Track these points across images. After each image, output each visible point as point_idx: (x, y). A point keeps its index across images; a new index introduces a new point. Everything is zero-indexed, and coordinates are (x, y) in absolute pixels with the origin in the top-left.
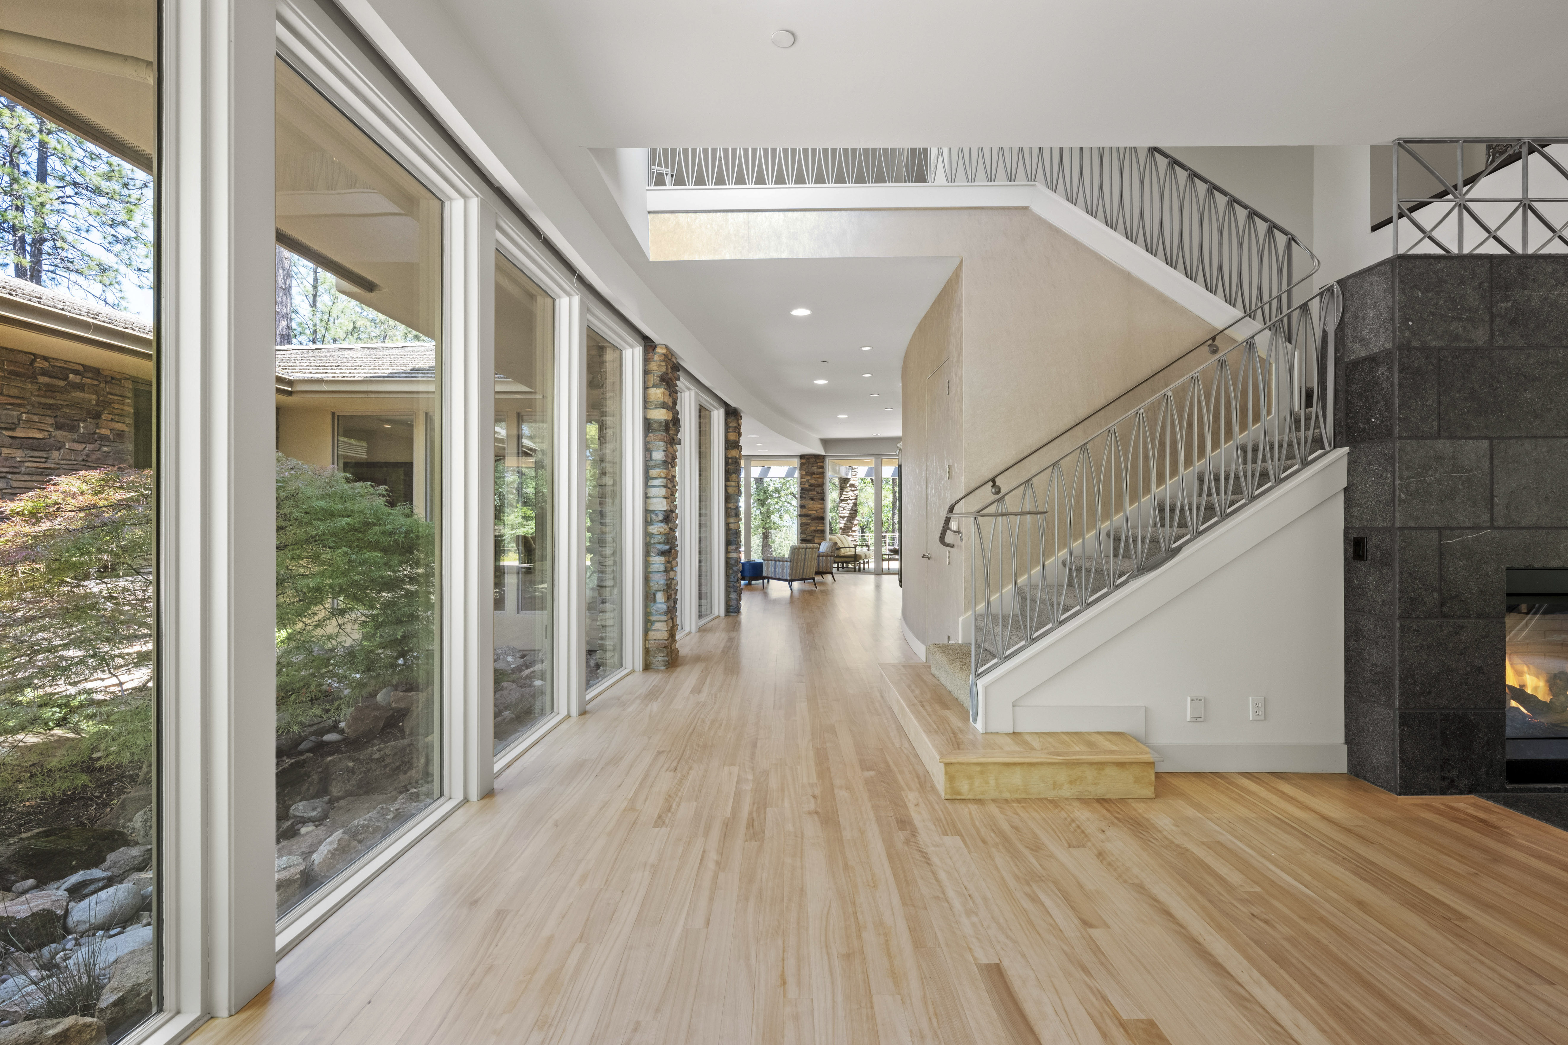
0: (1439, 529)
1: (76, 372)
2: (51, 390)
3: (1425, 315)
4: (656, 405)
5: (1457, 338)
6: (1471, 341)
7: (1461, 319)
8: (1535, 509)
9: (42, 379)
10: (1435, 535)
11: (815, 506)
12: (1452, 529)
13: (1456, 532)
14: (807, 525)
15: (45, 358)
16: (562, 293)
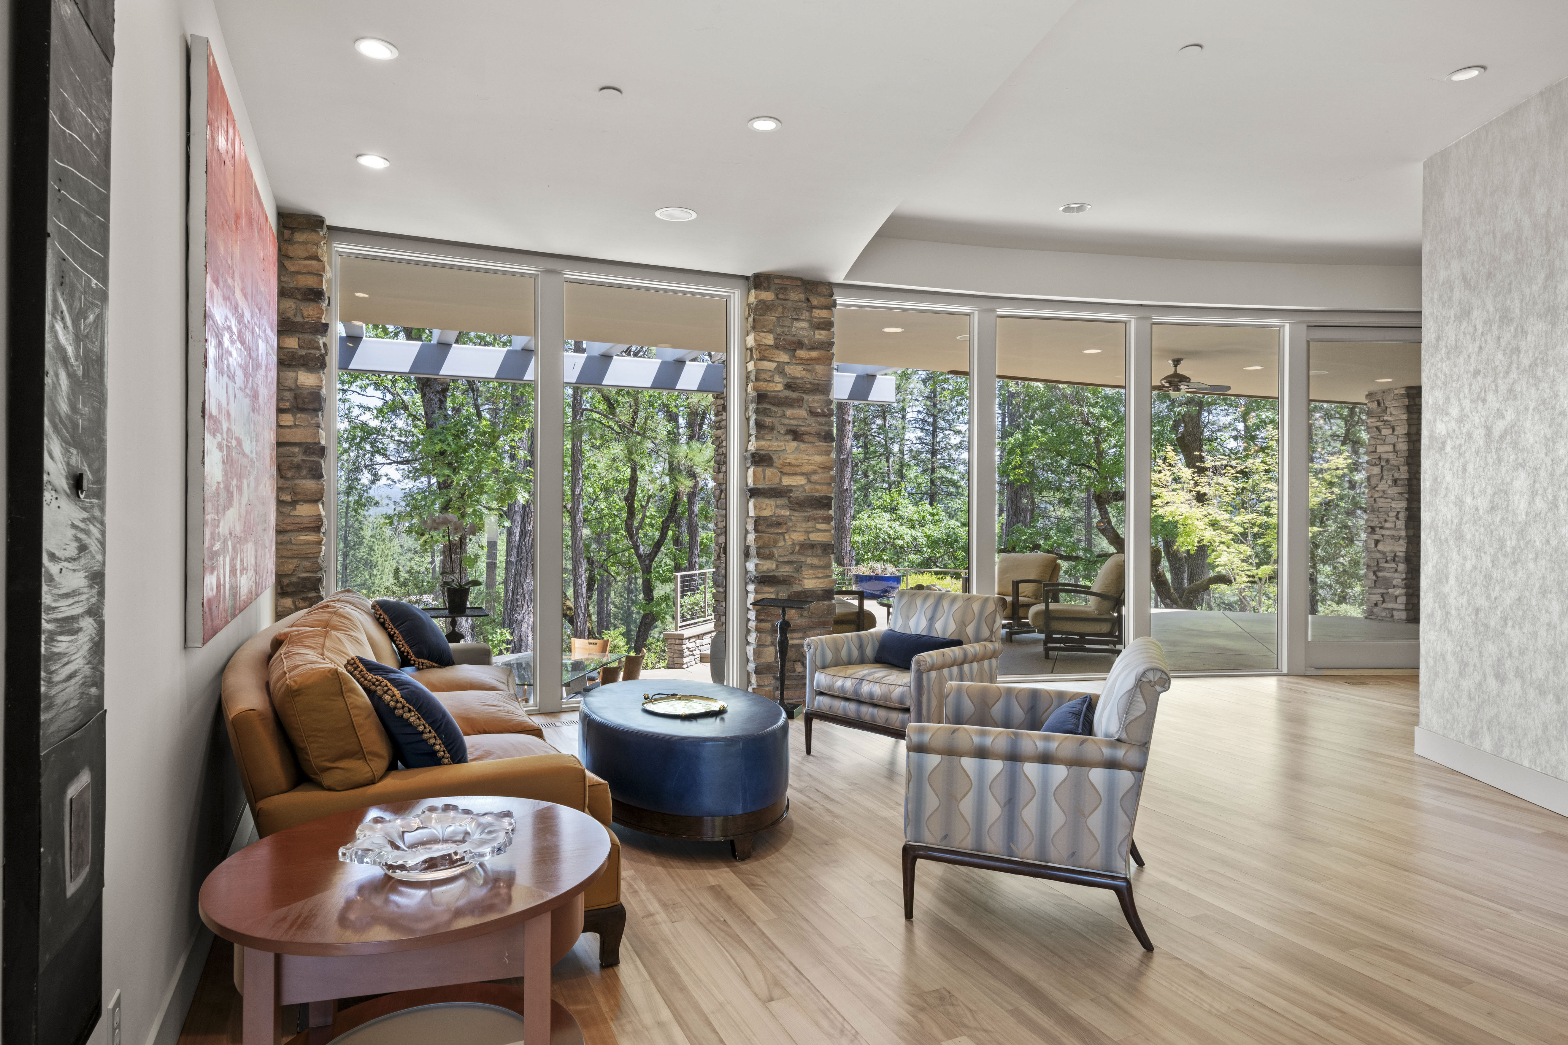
11: (805, 458)
14: (779, 524)
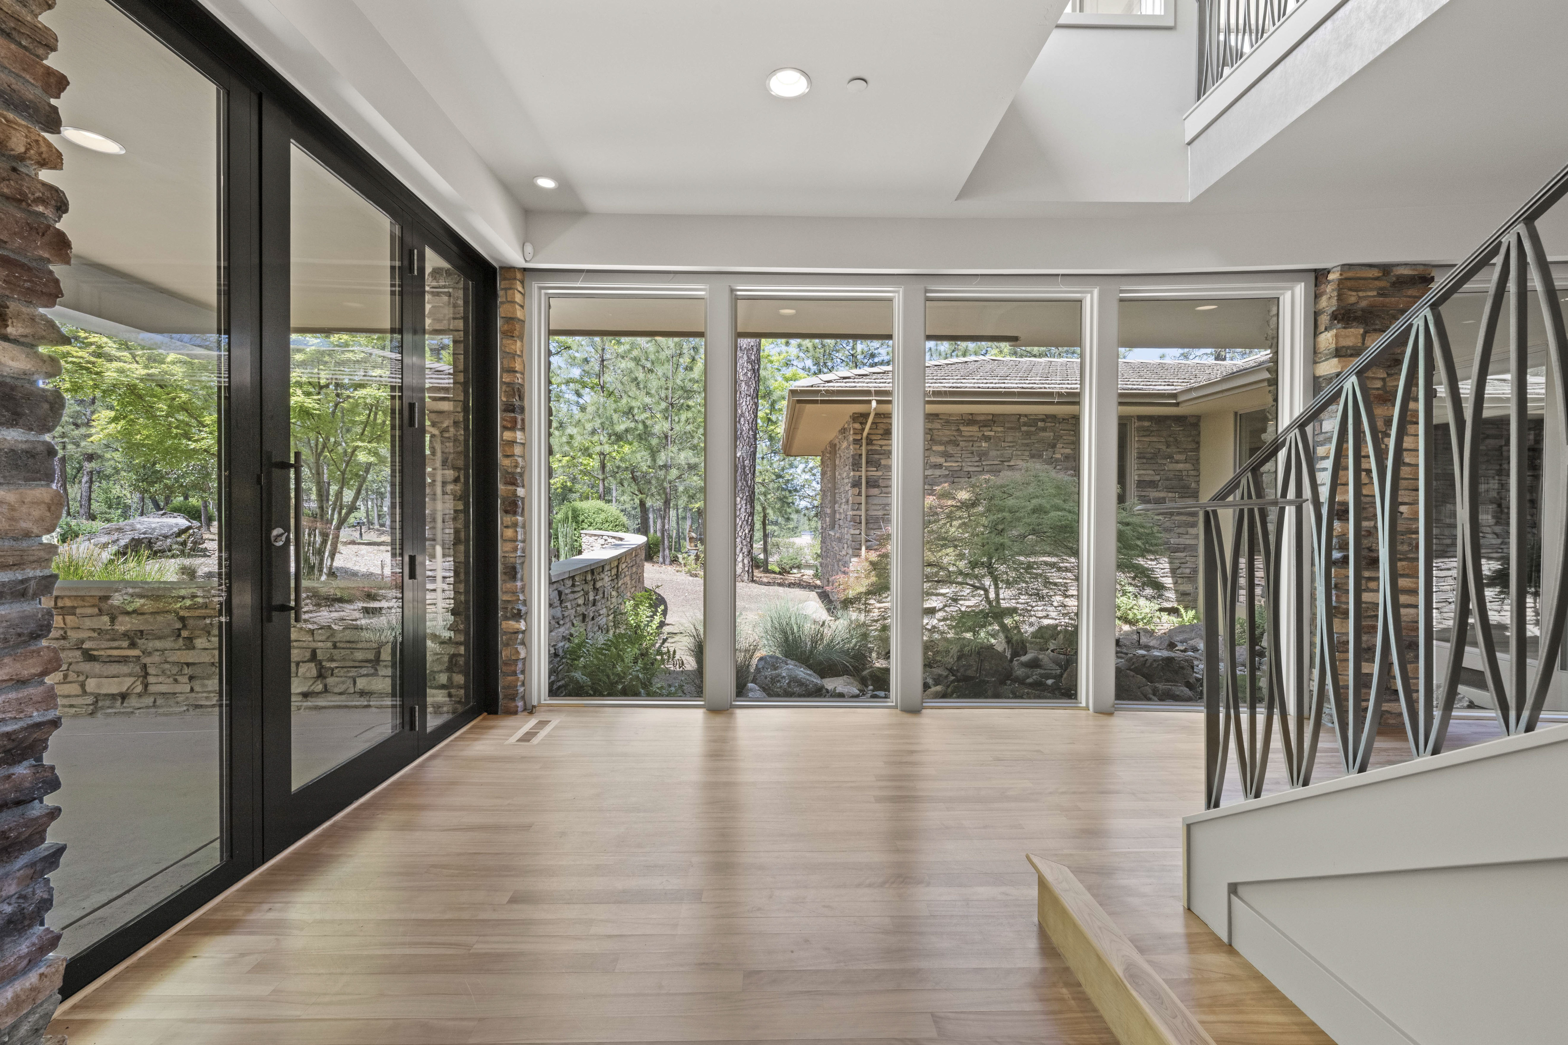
1: (1043, 420)
2: (1028, 434)
4: (1327, 355)
9: (1024, 429)
15: (1026, 416)
16: (1084, 295)
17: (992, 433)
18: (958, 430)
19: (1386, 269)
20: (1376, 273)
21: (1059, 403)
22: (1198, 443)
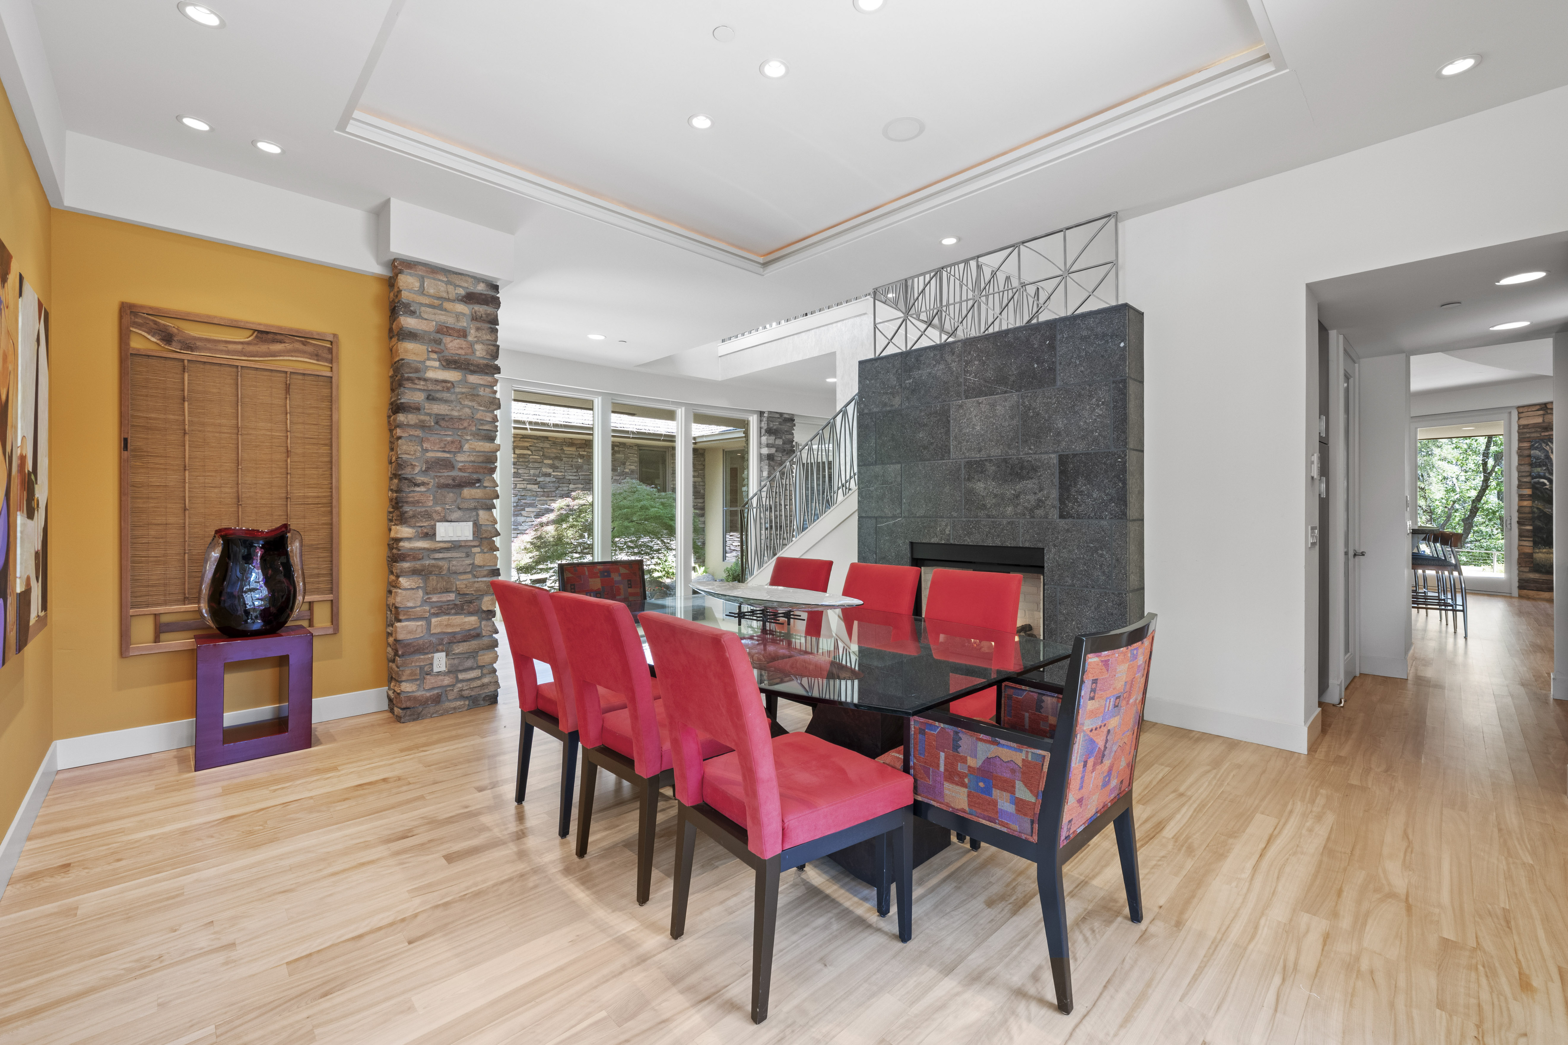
0: (876, 518)
3: (870, 394)
4: (764, 445)
5: (885, 405)
6: (892, 406)
7: (887, 393)
8: (924, 506)
10: (874, 521)
12: (882, 517)
13: (885, 520)
16: (678, 409)
17: (585, 453)
18: (562, 449)
19: (781, 414)
20: (778, 416)
21: (633, 438)
22: (704, 465)
